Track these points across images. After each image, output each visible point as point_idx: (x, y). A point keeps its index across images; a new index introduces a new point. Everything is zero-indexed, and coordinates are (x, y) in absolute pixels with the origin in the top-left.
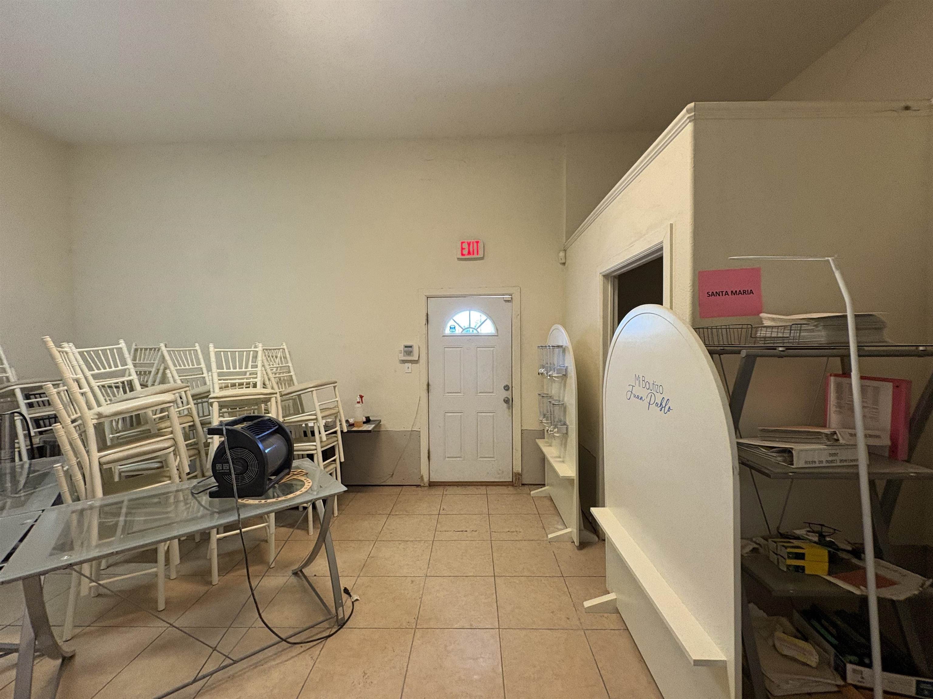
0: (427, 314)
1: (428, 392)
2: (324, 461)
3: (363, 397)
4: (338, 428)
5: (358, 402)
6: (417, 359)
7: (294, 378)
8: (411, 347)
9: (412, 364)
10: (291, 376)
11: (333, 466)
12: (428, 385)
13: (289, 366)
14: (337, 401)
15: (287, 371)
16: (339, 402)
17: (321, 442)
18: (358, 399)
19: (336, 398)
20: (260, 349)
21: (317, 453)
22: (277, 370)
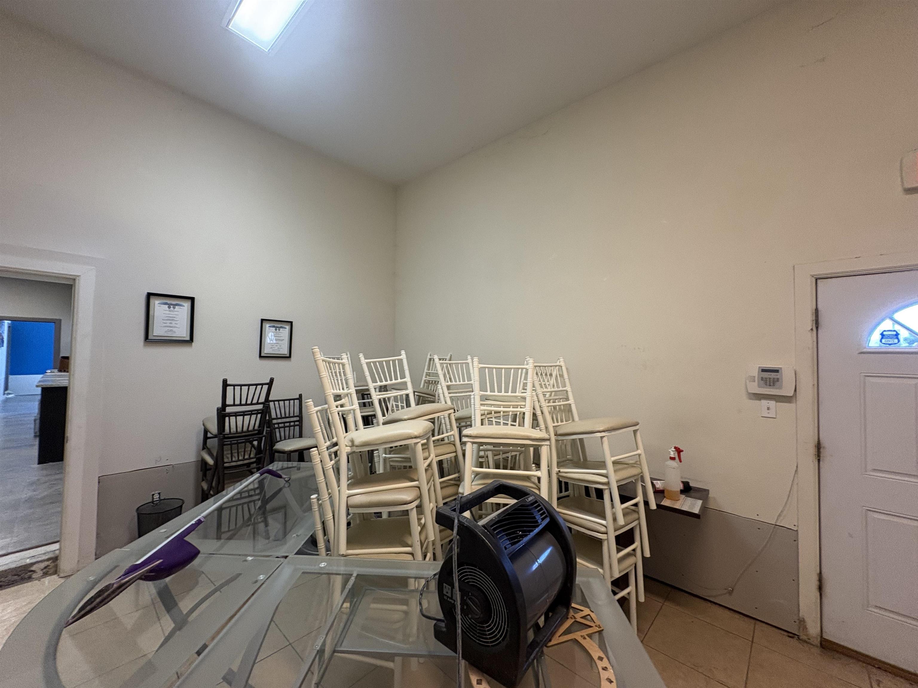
0: (817, 310)
1: (819, 461)
2: (618, 551)
3: (682, 451)
4: (639, 499)
5: (673, 459)
6: (791, 395)
7: (573, 407)
8: (777, 371)
9: (776, 402)
10: (570, 405)
11: (631, 561)
12: (819, 447)
13: (567, 391)
14: (639, 455)
15: (565, 397)
16: (643, 457)
17: (615, 519)
18: (672, 453)
19: (637, 449)
20: (530, 365)
21: (607, 539)
22: (550, 395)
